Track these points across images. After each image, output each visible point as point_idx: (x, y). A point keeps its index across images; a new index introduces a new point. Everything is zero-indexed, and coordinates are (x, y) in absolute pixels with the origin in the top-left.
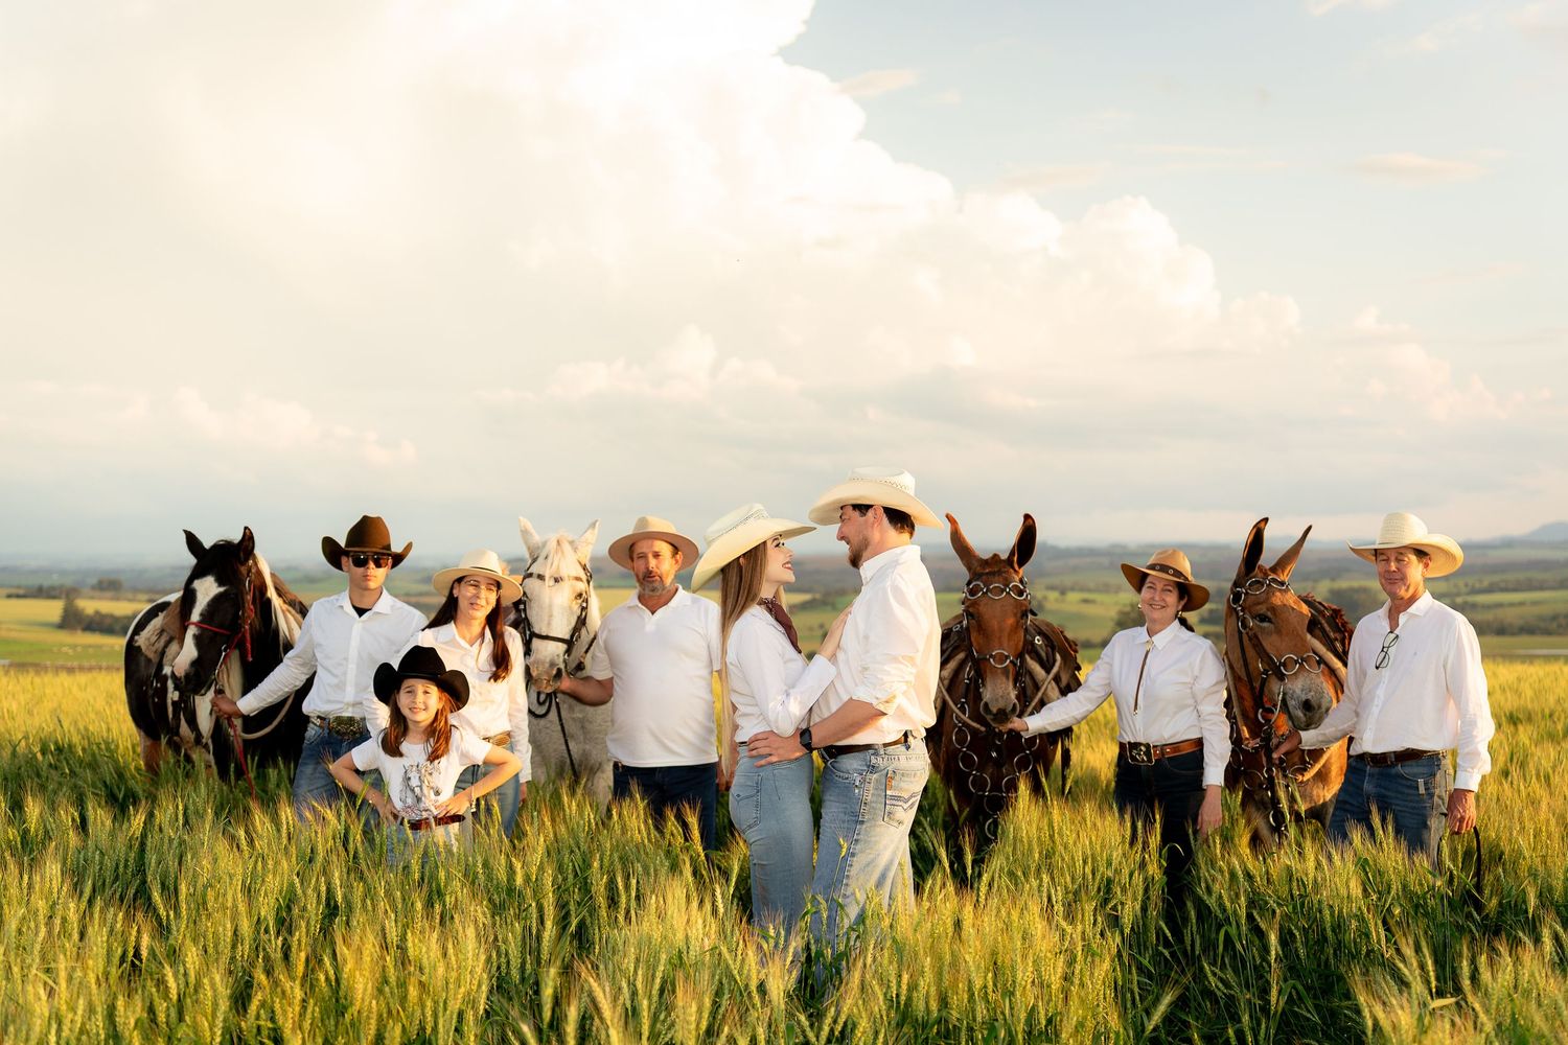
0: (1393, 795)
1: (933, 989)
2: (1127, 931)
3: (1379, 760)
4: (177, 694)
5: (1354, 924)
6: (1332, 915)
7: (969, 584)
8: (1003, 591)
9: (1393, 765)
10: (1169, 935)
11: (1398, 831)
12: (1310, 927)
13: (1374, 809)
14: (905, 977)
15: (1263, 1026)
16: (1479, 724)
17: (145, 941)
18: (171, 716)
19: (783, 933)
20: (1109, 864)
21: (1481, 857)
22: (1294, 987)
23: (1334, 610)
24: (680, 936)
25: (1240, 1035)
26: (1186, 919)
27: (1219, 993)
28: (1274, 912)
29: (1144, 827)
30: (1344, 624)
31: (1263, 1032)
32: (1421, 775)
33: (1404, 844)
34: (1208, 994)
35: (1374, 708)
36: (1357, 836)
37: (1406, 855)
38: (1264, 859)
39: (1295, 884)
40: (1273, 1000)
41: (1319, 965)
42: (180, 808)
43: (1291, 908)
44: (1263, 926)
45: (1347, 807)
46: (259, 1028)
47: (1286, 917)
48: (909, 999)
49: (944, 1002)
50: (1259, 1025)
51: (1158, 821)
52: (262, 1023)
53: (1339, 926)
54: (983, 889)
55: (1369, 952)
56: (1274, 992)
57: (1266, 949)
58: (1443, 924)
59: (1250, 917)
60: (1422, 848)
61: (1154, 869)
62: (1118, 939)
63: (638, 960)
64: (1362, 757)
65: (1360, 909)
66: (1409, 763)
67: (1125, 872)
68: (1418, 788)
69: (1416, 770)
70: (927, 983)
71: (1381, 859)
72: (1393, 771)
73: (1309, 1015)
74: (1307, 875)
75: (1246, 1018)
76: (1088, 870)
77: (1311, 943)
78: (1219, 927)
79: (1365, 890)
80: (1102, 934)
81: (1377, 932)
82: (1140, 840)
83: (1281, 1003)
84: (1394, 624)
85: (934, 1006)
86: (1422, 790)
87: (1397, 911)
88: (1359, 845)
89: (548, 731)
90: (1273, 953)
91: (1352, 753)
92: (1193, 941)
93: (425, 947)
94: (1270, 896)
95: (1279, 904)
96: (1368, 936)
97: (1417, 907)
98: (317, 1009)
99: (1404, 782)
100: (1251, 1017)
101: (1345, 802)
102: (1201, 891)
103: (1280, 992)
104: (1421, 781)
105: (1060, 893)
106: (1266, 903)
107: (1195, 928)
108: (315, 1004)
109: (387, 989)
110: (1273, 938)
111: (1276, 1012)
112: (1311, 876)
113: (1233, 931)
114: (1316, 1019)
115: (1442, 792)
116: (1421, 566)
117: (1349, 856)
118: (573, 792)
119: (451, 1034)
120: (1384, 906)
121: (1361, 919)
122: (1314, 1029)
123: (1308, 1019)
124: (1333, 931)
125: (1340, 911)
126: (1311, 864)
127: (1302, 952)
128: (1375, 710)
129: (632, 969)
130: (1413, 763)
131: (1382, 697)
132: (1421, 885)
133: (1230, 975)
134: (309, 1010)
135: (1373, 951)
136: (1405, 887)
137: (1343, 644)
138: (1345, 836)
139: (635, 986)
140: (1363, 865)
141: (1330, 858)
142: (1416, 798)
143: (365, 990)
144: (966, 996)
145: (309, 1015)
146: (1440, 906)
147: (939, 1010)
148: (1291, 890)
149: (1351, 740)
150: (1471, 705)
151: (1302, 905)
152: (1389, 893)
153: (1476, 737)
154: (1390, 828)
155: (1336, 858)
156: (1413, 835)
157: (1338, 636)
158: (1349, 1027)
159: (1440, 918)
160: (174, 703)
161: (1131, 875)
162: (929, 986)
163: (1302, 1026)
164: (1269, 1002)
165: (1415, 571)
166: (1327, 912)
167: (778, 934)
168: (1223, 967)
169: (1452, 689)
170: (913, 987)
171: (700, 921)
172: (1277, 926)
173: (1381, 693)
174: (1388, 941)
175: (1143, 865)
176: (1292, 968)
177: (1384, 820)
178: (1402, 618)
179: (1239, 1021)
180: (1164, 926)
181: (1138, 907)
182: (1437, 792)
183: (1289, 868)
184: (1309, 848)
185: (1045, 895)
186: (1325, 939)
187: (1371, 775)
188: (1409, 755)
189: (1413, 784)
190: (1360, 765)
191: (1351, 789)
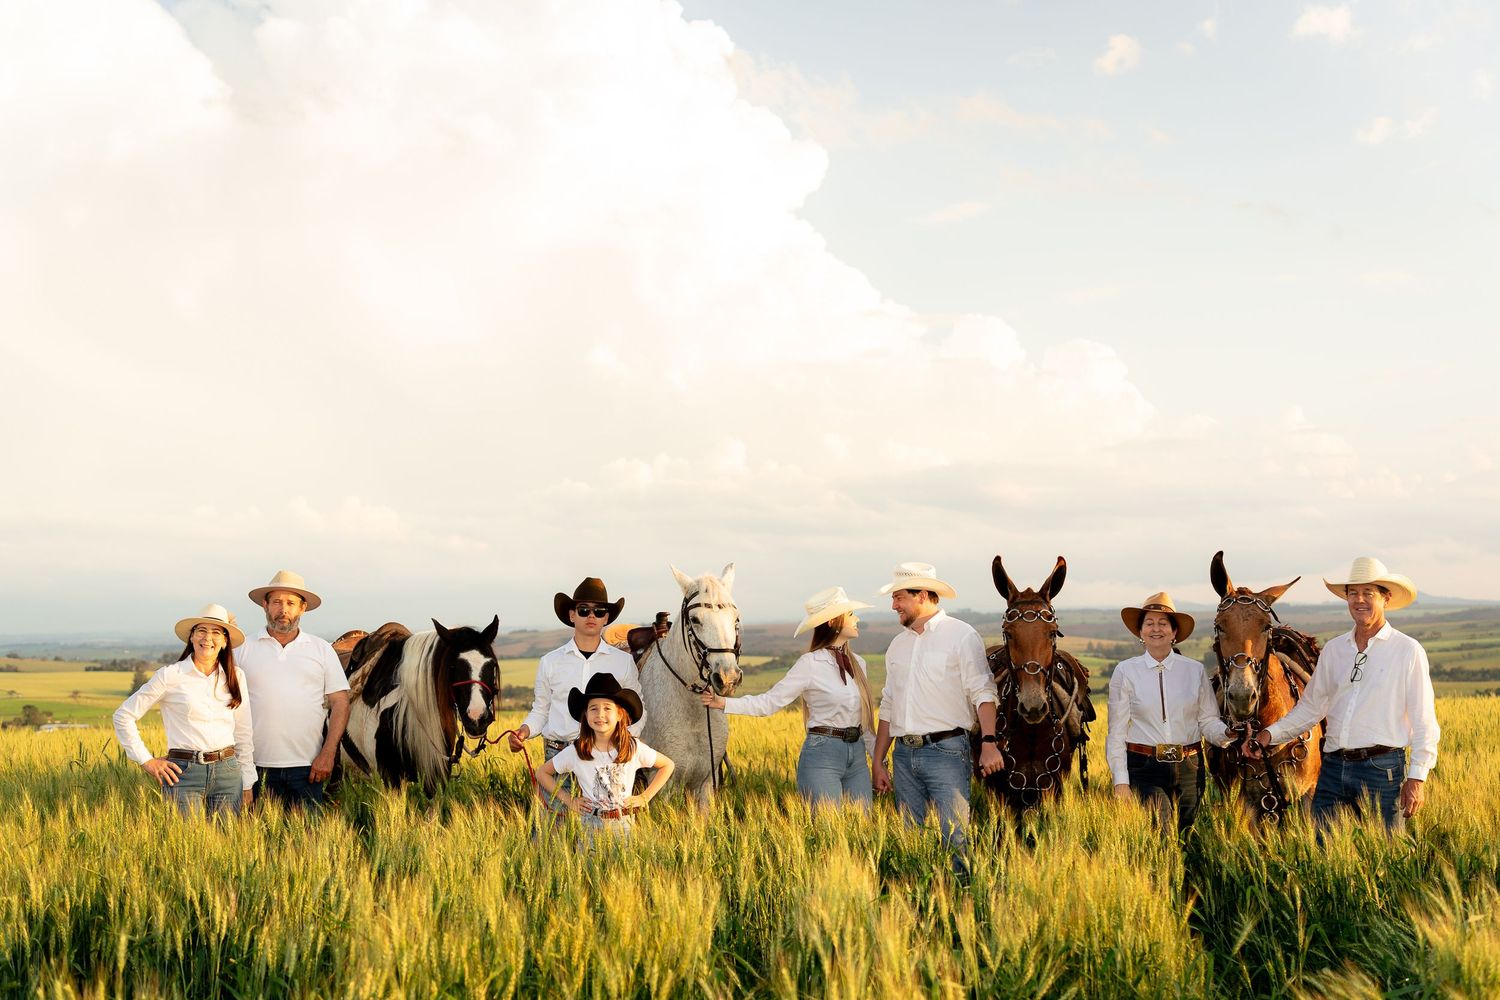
3: (1355, 755)
5: (1352, 882)
6: (1334, 875)
7: (1007, 612)
8: (1035, 615)
9: (1365, 759)
12: (1316, 886)
28: (1286, 875)
32: (1388, 766)
35: (1348, 713)
37: (1385, 830)
39: (1300, 852)
41: (1325, 916)
43: (1299, 871)
47: (1295, 879)
53: (1340, 885)
55: (1366, 904)
64: (1339, 753)
66: (1379, 756)
68: (1388, 776)
69: (1384, 762)
71: (1369, 832)
72: (1366, 763)
84: (1363, 647)
86: (1391, 778)
91: (1326, 749)
96: (1364, 891)
99: (1374, 772)
101: (1324, 791)
104: (1389, 771)
107: (1211, 894)
116: (1383, 599)
117: (1345, 828)
124: (1336, 888)
125: (1341, 873)
128: (1349, 715)
130: (1381, 756)
131: (1354, 704)
132: (1398, 852)
135: (1369, 903)
136: (1386, 854)
140: (1357, 835)
142: (1386, 784)
149: (1324, 741)
153: (1427, 738)
154: (1378, 804)
155: (1334, 830)
165: (1378, 601)
166: (1329, 874)
173: (1353, 701)
174: (1380, 896)
178: (1369, 642)
182: (1401, 779)
186: (1329, 895)
187: (1347, 768)
188: (1380, 751)
189: (1384, 773)
190: (1336, 761)
191: (1328, 780)
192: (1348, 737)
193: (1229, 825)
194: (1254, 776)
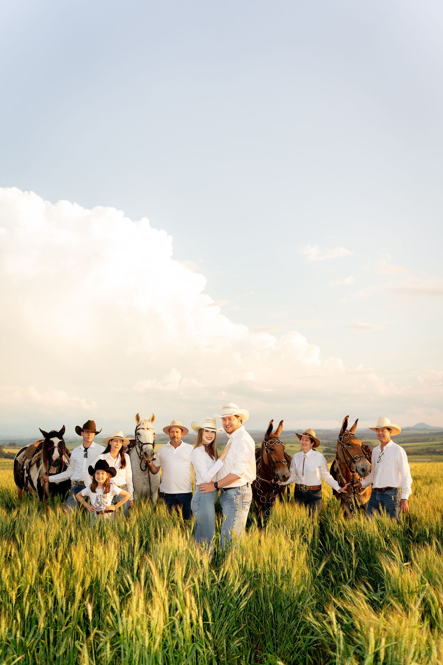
0: (384, 500)
1: (253, 562)
2: (310, 543)
3: (380, 490)
4: (27, 474)
5: (376, 540)
6: (369, 537)
9: (384, 492)
10: (322, 544)
11: (387, 512)
12: (363, 541)
13: (380, 504)
14: (244, 558)
15: (351, 572)
16: (408, 479)
17: (13, 550)
18: (25, 481)
19: (207, 545)
20: (303, 522)
21: (410, 520)
22: (360, 560)
23: (366, 446)
24: (176, 546)
25: (344, 575)
26: (326, 539)
27: (337, 562)
28: (352, 537)
29: (313, 511)
30: (369, 450)
31: (351, 574)
33: (389, 515)
34: (334, 562)
35: (378, 475)
36: (375, 513)
38: (349, 520)
39: (358, 528)
40: (354, 564)
41: (366, 553)
42: (27, 509)
43: (357, 535)
44: (349, 541)
45: (372, 504)
46: (46, 578)
47: (356, 538)
48: (246, 565)
49: (256, 566)
50: (350, 572)
51: (317, 509)
52: (47, 576)
53: (372, 541)
54: (267, 530)
55: (381, 549)
56: (354, 561)
57: (350, 548)
58: (402, 540)
59: (345, 538)
60: (394, 516)
61: (316, 524)
62: (307, 545)
63: (163, 554)
64: (376, 489)
65: (378, 535)
66: (389, 491)
67: (308, 525)
68: (392, 498)
69: (391, 493)
70: (251, 559)
71: (383, 520)
72: (384, 493)
73: (364, 569)
74: (361, 525)
75: (346, 570)
76: (297, 524)
77: (364, 546)
78: (336, 541)
79: (378, 529)
80: (302, 544)
81: (383, 543)
82: (312, 515)
83: (356, 565)
84: (382, 450)
85: (253, 567)
86: (393, 499)
87: (388, 536)
88: (376, 516)
89: (138, 483)
90: (353, 549)
91: (373, 488)
92: (328, 546)
93: (99, 551)
94: (351, 532)
95: (353, 534)
96: (380, 544)
97: (394, 535)
98: (65, 571)
99: (388, 497)
100: (347, 570)
101: (372, 503)
102: (330, 530)
103: (356, 561)
104: (393, 496)
105: (289, 531)
106: (350, 534)
107: (329, 542)
108: (64, 570)
109: (87, 564)
110: (353, 545)
111: (355, 568)
112: (363, 525)
113: (340, 543)
114: (367, 570)
115: (399, 500)
116: (389, 433)
117: (374, 519)
118: (145, 502)
119: (106, 579)
120: (384, 534)
121: (378, 539)
122: (366, 573)
123: (364, 570)
124: (370, 542)
125: (372, 536)
126: (362, 522)
127: (361, 549)
129: (162, 557)
130: (390, 491)
132: (395, 528)
133: (340, 557)
134: (62, 572)
135: (382, 548)
136: (390, 528)
137: (369, 456)
138: (372, 513)
139: (162, 562)
140: (378, 522)
141: (368, 520)
142: (391, 501)
143: (80, 565)
144: (263, 564)
145: (62, 574)
146: (401, 534)
147: (255, 569)
148: (357, 530)
149: (372, 484)
150: (405, 474)
151: (360, 534)
152: (386, 530)
153: (407, 483)
154: (385, 510)
155: (370, 520)
156: (392, 513)
157: (367, 453)
158: (376, 572)
159: (401, 538)
160: (26, 477)
161: (309, 526)
162: (252, 561)
163: (362, 572)
164: (352, 565)
166: (368, 537)
167: (206, 545)
168: (338, 554)
169: (399, 469)
170: (247, 561)
171: (182, 541)
172: (353, 541)
173: (379, 470)
174: (386, 545)
175: (313, 523)
176: (359, 555)
177: (383, 508)
178: (384, 448)
179: (344, 571)
180: (320, 541)
181: (312, 535)
182: (397, 500)
183: (356, 523)
184: (362, 517)
185: (285, 532)
186: (368, 545)
187: (378, 495)
188: (389, 489)
189: (390, 497)
190: (375, 492)
191: (373, 499)
192: (378, 485)
193: (337, 514)
194: (347, 497)
